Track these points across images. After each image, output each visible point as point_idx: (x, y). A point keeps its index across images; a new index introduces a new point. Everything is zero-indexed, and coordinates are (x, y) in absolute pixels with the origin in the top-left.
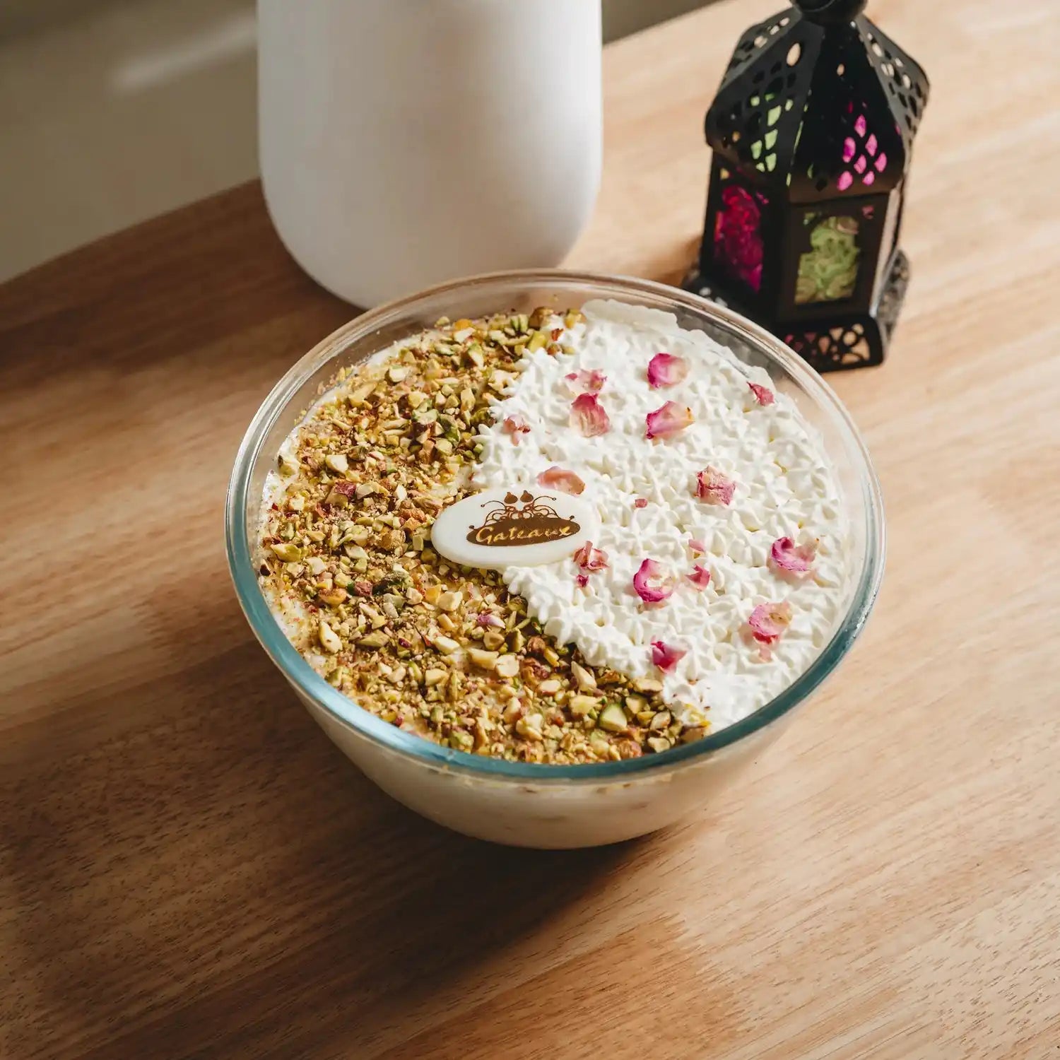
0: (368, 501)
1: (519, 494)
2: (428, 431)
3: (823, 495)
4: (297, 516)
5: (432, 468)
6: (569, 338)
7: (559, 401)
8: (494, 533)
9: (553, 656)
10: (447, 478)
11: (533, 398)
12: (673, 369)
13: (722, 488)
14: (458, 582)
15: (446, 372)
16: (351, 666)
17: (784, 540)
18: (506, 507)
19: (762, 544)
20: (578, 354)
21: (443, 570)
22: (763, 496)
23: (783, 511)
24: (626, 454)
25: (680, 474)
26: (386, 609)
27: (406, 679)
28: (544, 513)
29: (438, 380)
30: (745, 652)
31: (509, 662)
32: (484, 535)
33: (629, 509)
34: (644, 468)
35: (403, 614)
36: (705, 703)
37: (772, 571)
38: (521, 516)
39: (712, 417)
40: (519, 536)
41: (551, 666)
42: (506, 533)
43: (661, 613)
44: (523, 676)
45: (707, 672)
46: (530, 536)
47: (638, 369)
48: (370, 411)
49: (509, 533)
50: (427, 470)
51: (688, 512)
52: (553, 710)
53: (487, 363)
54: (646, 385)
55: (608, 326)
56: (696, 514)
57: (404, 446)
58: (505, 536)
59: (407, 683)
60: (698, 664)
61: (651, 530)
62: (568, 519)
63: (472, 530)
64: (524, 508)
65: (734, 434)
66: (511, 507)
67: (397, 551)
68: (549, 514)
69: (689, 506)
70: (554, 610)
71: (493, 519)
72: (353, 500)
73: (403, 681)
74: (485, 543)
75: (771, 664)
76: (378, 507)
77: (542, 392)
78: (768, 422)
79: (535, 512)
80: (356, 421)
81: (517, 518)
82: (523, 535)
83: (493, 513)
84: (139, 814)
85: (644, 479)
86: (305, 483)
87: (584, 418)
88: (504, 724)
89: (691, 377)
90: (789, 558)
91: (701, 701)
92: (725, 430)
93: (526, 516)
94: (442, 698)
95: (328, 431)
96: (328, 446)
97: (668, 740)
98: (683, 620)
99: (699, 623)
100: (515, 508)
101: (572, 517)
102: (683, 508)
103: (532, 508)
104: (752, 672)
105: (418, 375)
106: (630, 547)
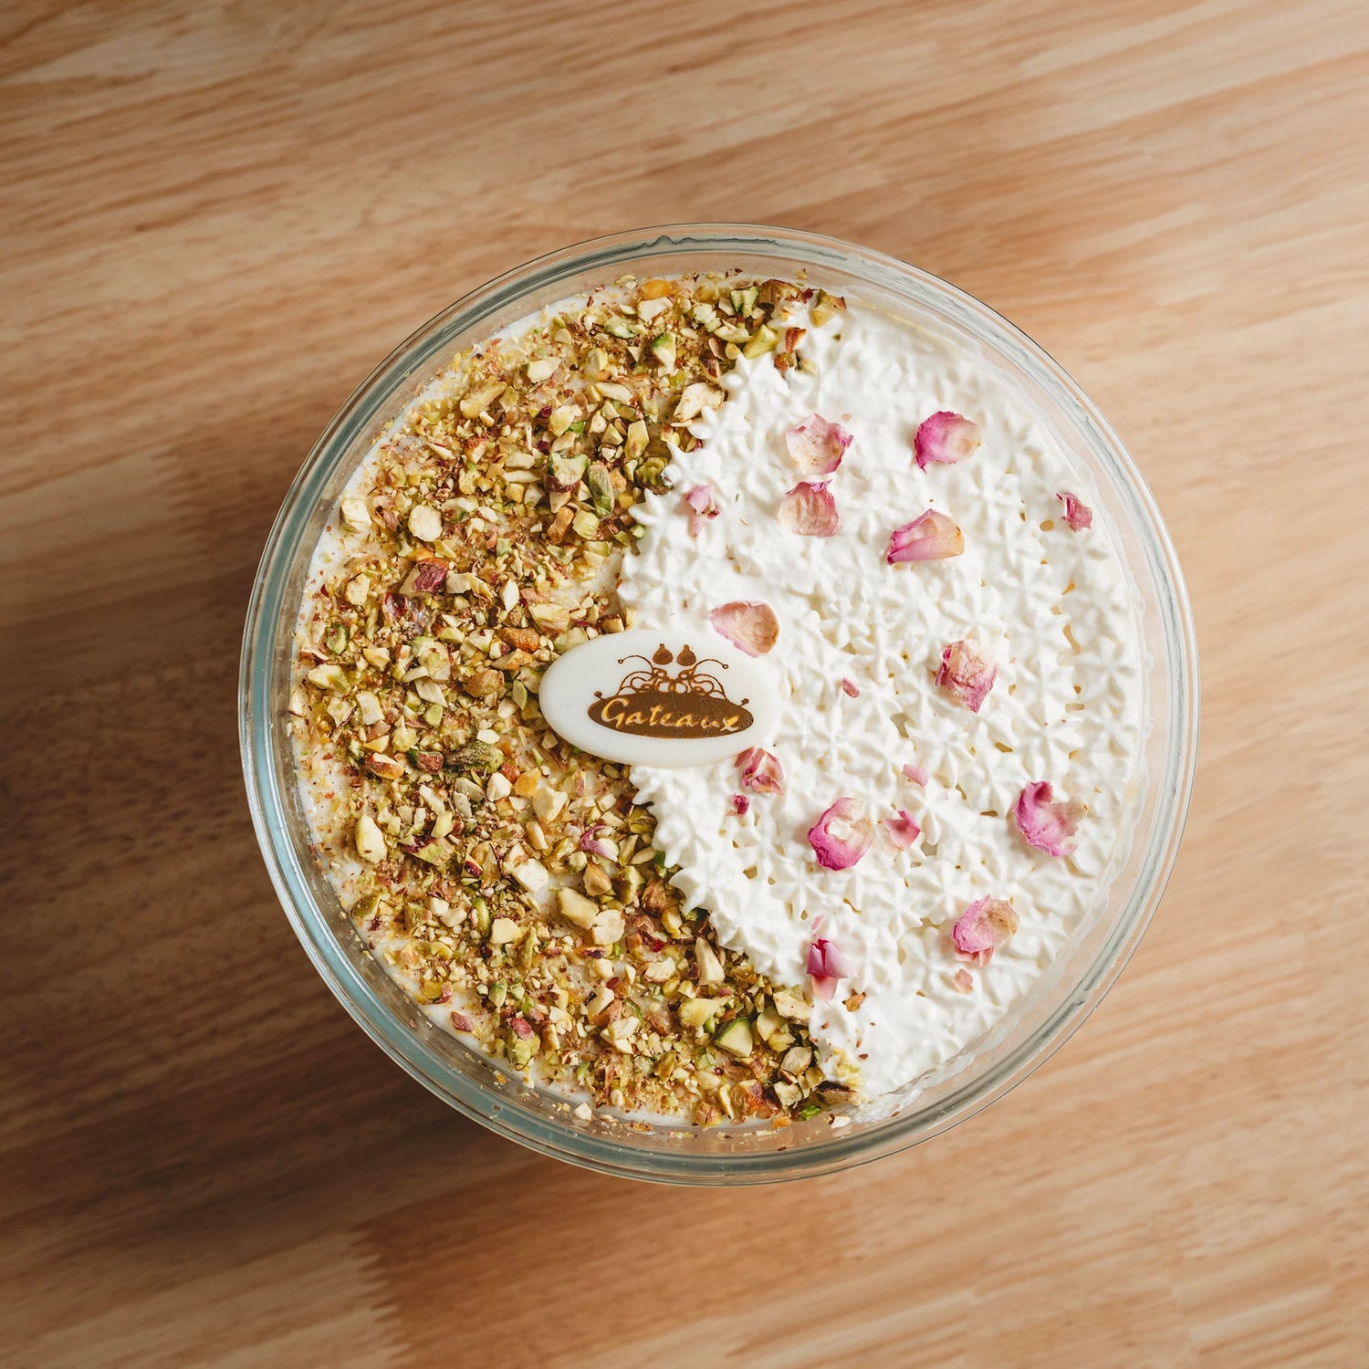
0: (460, 603)
1: (676, 651)
2: (568, 495)
3: (1117, 713)
4: (354, 615)
5: (562, 554)
6: (811, 342)
7: (773, 465)
8: (629, 711)
9: (673, 922)
10: (583, 574)
11: (735, 453)
12: (957, 434)
13: (972, 687)
14: (567, 765)
15: (616, 371)
16: (395, 887)
17: (1040, 786)
18: (653, 669)
19: (1007, 785)
20: (818, 379)
21: (548, 743)
22: (1031, 696)
23: (1052, 734)
24: (850, 584)
25: (920, 638)
26: (457, 802)
27: (467, 923)
28: (707, 687)
29: (600, 386)
30: (939, 967)
31: (611, 921)
32: (612, 712)
33: (832, 688)
34: (871, 614)
35: (478, 813)
36: (862, 1051)
37: (1011, 831)
38: (672, 688)
39: (993, 536)
40: (663, 722)
41: (669, 935)
42: (647, 714)
43: (837, 879)
44: (626, 944)
45: (878, 989)
46: (679, 724)
47: (903, 424)
48: (489, 429)
49: (651, 714)
50: (556, 555)
51: (917, 706)
52: (656, 1007)
53: (680, 363)
54: (909, 454)
55: (876, 328)
56: (926, 712)
57: (530, 503)
58: (642, 718)
59: (466, 929)
60: (869, 974)
61: (857, 731)
62: (739, 703)
63: (599, 699)
64: (680, 675)
65: (1017, 573)
66: (660, 671)
67: (489, 700)
68: (712, 690)
69: (920, 695)
70: (688, 854)
71: (631, 686)
72: (440, 591)
73: (462, 925)
74: (612, 725)
75: (968, 997)
76: (474, 612)
77: (750, 445)
78: (1072, 561)
79: (693, 685)
80: (466, 445)
81: (666, 690)
82: (670, 720)
83: (633, 676)
84: (128, 803)
85: (866, 631)
86: (376, 550)
87: (803, 503)
88: (586, 1023)
89: (979, 455)
90: (1041, 816)
91: (858, 1045)
92: (1006, 563)
93: (680, 689)
94: (510, 962)
95: (422, 460)
96: (418, 488)
97: (800, 1090)
98: (866, 897)
99: (887, 906)
100: (666, 673)
101: (746, 701)
102: (911, 698)
103: (691, 677)
104: (938, 999)
105: (573, 368)
106: (819, 756)
